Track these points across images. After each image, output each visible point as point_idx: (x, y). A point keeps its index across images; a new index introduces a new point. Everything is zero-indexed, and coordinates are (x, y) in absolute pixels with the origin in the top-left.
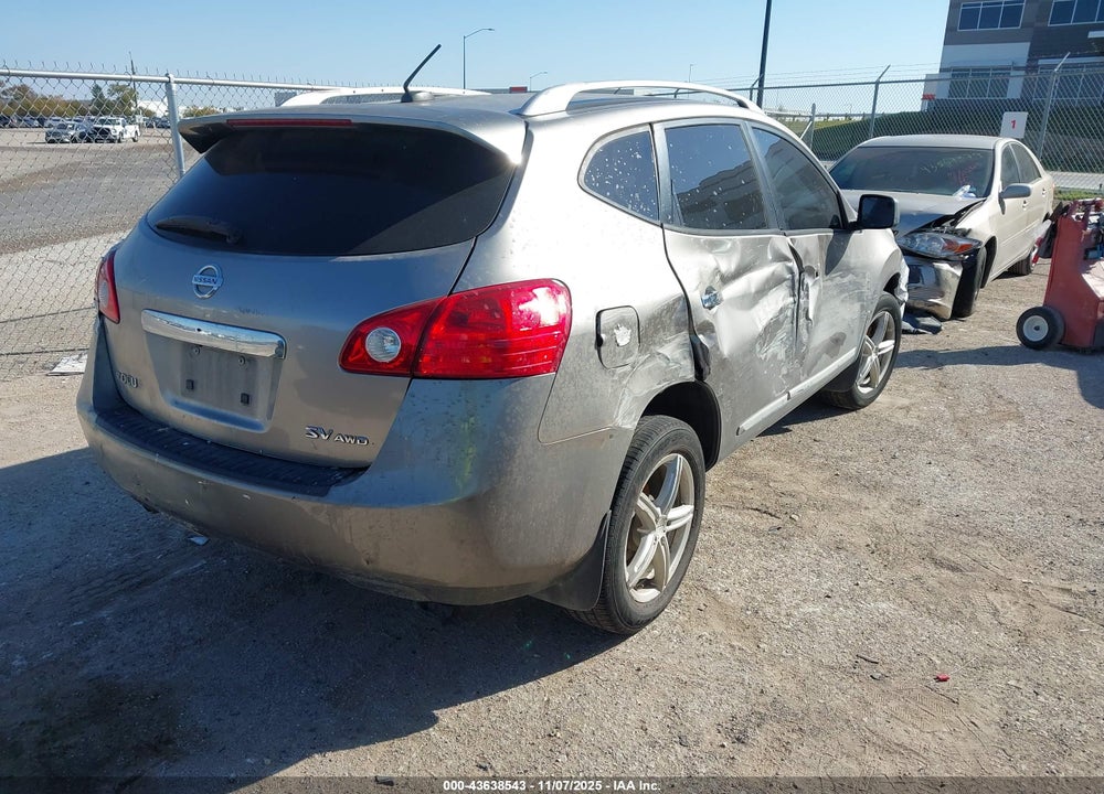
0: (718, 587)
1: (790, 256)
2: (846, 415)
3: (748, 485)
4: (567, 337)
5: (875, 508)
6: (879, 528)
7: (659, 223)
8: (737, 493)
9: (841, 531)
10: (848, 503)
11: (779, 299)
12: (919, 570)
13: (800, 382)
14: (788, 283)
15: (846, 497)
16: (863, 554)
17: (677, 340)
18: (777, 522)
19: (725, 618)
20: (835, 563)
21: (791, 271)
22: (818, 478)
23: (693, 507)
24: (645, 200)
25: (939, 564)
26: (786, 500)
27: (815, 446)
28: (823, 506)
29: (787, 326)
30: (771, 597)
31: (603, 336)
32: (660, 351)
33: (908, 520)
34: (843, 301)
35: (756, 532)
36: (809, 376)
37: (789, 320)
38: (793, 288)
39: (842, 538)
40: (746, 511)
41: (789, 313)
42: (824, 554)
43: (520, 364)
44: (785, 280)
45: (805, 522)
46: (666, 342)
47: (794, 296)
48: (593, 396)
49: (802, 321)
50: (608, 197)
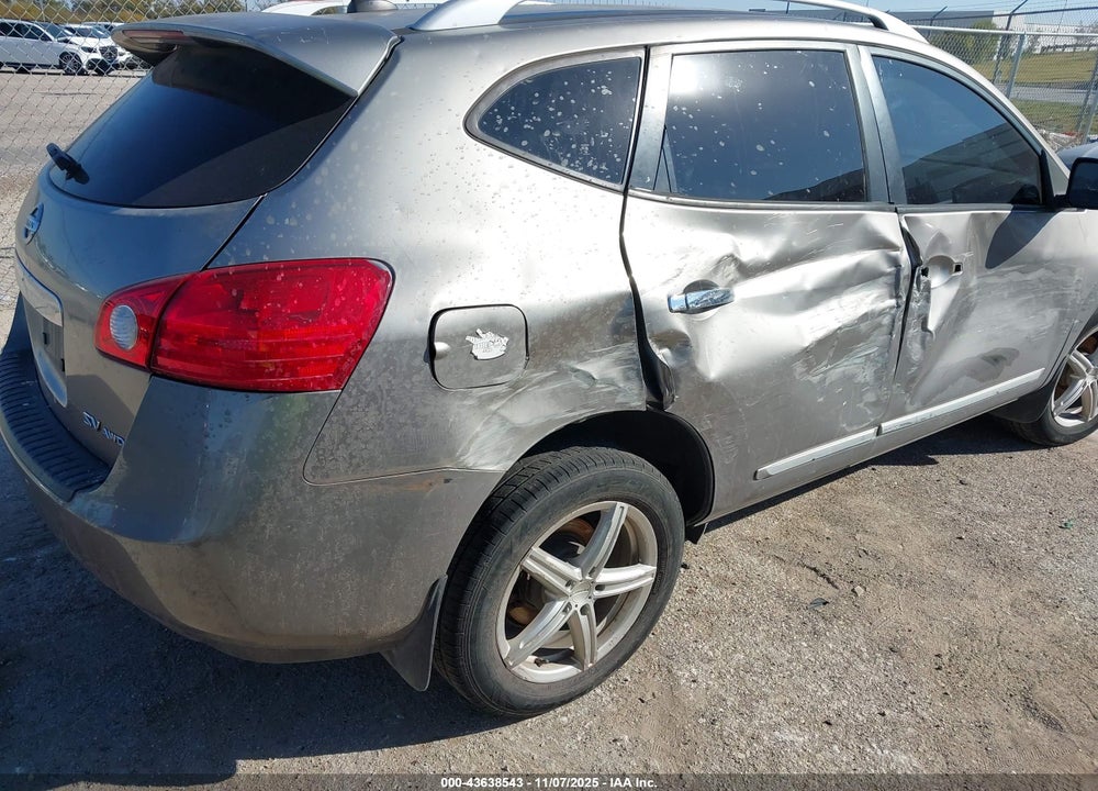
0: (683, 675)
1: (899, 240)
2: (1030, 453)
3: (828, 531)
4: (366, 344)
5: (987, 598)
6: (970, 632)
7: (620, 187)
8: (805, 540)
9: (913, 624)
10: (951, 583)
11: (868, 301)
12: (991, 711)
13: (905, 414)
14: (891, 280)
15: (953, 573)
16: (923, 667)
17: (616, 354)
18: (828, 592)
19: (667, 721)
20: (870, 673)
21: (895, 262)
22: (929, 538)
23: (654, 568)
24: (600, 153)
25: (1030, 707)
26: (865, 562)
27: (956, 490)
28: (910, 581)
29: (880, 338)
30: (748, 702)
31: (440, 346)
32: (578, 367)
33: (1028, 627)
34: (1022, 304)
35: (793, 603)
36: (925, 406)
37: (885, 330)
38: (896, 285)
39: (906, 634)
40: (799, 569)
41: (886, 320)
42: (866, 655)
43: (272, 375)
44: (882, 274)
45: (870, 602)
46: (593, 356)
47: (898, 297)
48: (416, 425)
49: (913, 331)
50: (524, 149)
